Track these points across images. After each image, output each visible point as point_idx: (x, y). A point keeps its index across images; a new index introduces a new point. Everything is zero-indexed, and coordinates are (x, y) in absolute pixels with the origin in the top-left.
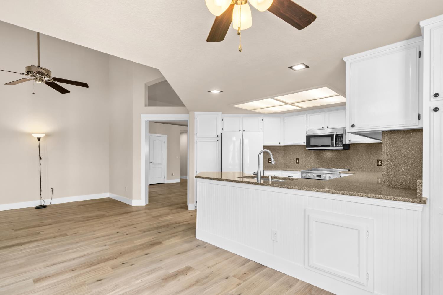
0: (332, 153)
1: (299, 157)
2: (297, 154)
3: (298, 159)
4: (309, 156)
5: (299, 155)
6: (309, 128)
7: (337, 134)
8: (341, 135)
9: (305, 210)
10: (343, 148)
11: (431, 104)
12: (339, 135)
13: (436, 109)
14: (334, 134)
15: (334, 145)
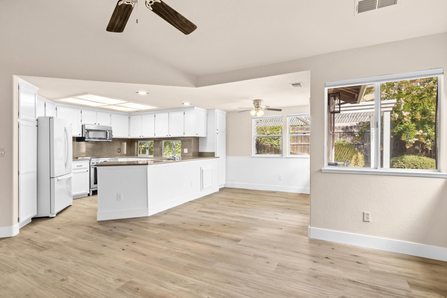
6: (83, 123)
7: (109, 131)
8: (111, 132)
9: (201, 168)
10: (111, 141)
11: (217, 132)
12: (109, 132)
13: (218, 134)
14: (107, 130)
15: (108, 139)
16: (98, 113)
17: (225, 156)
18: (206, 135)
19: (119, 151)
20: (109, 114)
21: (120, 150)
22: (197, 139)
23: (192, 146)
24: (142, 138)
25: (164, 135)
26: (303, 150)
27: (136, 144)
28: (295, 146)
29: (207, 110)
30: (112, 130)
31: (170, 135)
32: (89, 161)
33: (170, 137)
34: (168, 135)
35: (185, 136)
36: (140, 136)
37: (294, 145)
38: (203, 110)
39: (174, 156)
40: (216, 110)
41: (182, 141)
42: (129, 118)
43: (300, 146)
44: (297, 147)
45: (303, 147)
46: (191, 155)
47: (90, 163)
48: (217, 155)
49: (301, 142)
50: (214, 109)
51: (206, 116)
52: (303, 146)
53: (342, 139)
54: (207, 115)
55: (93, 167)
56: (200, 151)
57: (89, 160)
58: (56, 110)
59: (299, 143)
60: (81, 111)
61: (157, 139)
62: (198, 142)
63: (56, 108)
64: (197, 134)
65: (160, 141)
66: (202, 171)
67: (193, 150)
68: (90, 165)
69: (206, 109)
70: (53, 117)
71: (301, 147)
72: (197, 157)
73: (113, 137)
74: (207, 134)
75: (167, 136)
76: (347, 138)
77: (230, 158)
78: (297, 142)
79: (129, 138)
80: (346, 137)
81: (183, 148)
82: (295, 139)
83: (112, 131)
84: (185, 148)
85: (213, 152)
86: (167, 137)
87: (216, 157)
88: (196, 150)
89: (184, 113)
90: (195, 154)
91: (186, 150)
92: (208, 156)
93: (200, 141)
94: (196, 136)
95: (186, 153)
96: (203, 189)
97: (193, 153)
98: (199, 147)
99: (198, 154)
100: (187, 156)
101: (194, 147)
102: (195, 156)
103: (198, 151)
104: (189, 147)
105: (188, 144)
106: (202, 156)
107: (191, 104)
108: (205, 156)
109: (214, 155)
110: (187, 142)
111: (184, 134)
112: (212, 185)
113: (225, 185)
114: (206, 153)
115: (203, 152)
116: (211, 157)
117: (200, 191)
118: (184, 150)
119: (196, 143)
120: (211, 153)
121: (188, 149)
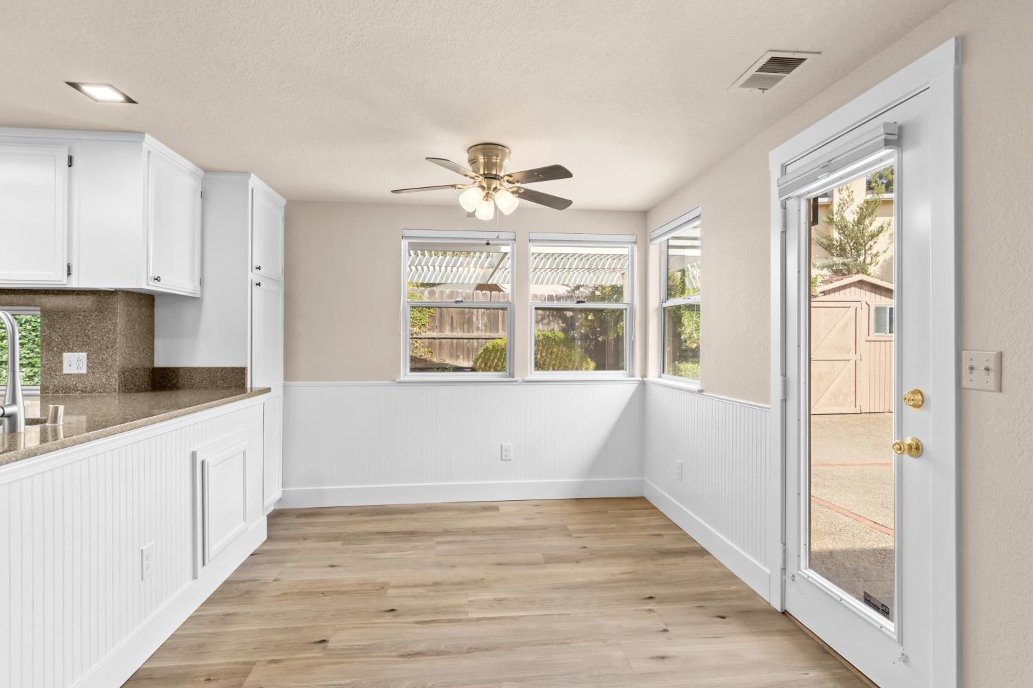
9: (194, 455)
11: (254, 276)
13: (259, 284)
17: (283, 382)
18: (199, 288)
22: (146, 301)
23: (120, 340)
26: (457, 352)
28: (437, 341)
29: (207, 171)
37: (434, 338)
38: (189, 165)
39: (8, 410)
40: (254, 181)
41: (46, 313)
43: (449, 340)
44: (440, 344)
45: (457, 343)
46: (115, 382)
48: (256, 380)
49: (452, 329)
50: (247, 174)
51: (199, 200)
52: (455, 341)
53: (541, 325)
54: (203, 195)
56: (160, 361)
59: (447, 333)
62: (152, 316)
64: (157, 279)
66: (199, 469)
67: (120, 357)
69: (201, 167)
71: (452, 344)
72: (146, 390)
74: (201, 282)
76: (552, 323)
77: (302, 388)
78: (441, 330)
80: (550, 321)
81: (54, 349)
82: (437, 323)
84: (71, 350)
85: (233, 369)
87: (251, 389)
88: (139, 358)
89: (70, 159)
90: (133, 377)
91: (79, 359)
92: (206, 388)
93: (160, 313)
94: (148, 285)
95: (79, 376)
96: (204, 564)
97: (124, 373)
98: (153, 344)
99: (149, 376)
100: (82, 391)
101: (130, 345)
102: (135, 386)
103: (148, 365)
104: (99, 342)
105: (93, 327)
106: (174, 384)
107: (130, 100)
108: (193, 387)
109: (244, 379)
110: (83, 316)
111: (69, 274)
112: (243, 524)
113: (280, 501)
114: (196, 369)
115: (177, 368)
116: (224, 388)
117: (189, 582)
118: (61, 362)
119: (140, 325)
120: (223, 369)
121: (88, 355)
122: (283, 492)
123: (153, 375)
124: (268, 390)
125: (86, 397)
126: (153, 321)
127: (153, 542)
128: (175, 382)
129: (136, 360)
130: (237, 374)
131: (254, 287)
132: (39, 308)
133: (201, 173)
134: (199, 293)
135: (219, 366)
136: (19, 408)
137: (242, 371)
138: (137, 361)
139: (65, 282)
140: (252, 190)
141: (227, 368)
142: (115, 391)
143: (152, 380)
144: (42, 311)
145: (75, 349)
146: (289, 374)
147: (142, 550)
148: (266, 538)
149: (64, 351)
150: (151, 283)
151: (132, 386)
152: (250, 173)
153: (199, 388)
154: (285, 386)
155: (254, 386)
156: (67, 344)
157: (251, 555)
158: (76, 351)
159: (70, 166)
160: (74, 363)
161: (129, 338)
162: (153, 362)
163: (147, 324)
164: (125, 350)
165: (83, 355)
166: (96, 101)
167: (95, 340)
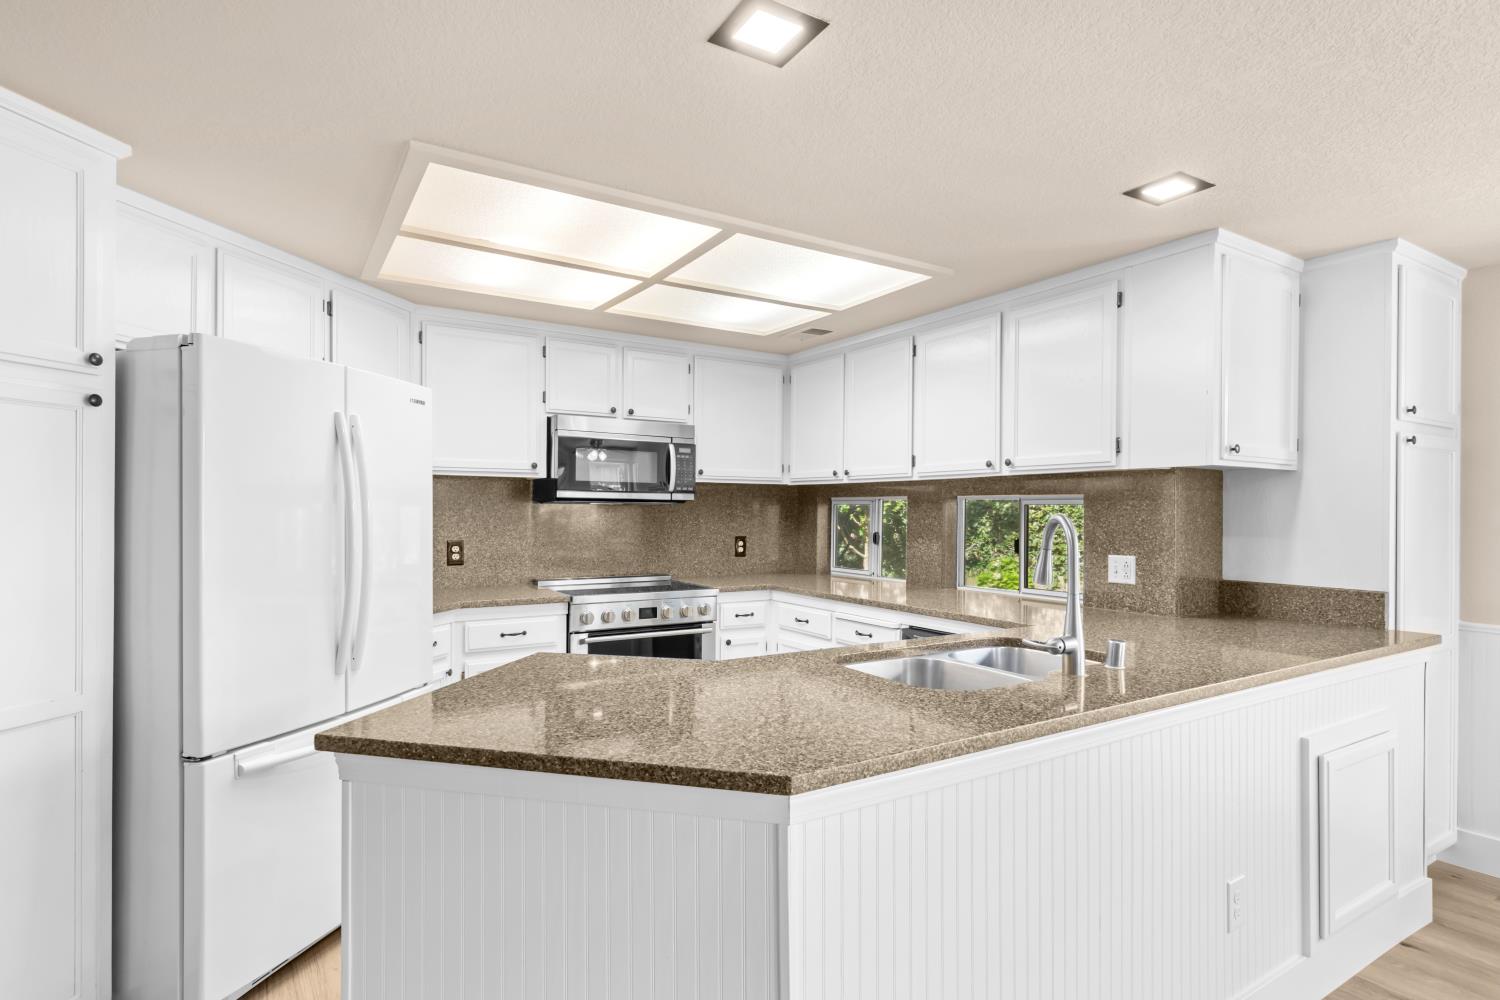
0: (608, 515)
1: (462, 536)
2: (454, 519)
3: (460, 544)
4: (511, 527)
5: (462, 525)
6: (555, 405)
7: (677, 446)
8: (688, 451)
9: (1304, 745)
10: (691, 497)
11: (1405, 426)
12: (682, 450)
13: (1413, 440)
14: (667, 445)
15: (671, 487)
16: (630, 356)
17: (1458, 621)
18: (1293, 454)
19: (741, 550)
20: (683, 363)
21: (744, 546)
22: (1210, 482)
23: (1178, 539)
24: (845, 480)
25: (968, 463)
27: (822, 512)
29: (1308, 258)
30: (698, 442)
31: (1008, 463)
32: (562, 609)
33: (1006, 472)
34: (996, 463)
35: (1129, 462)
36: (835, 474)
38: (1283, 257)
39: (1069, 645)
40: (1405, 253)
41: (1090, 501)
42: (787, 380)
46: (1170, 597)
47: (568, 616)
50: (1389, 242)
51: (1294, 311)
54: (1302, 301)
55: (582, 642)
56: (1230, 573)
57: (562, 601)
58: (421, 342)
60: (544, 348)
61: (931, 489)
62: (1218, 504)
63: (421, 334)
64: (1235, 449)
65: (945, 500)
66: (1312, 771)
67: (1175, 565)
68: (571, 631)
69: (1300, 256)
70: (198, 336)
72: (1211, 614)
73: (699, 479)
74: (1300, 445)
75: (989, 465)
79: (787, 481)
81: (1098, 549)
83: (692, 447)
84: (1117, 552)
85: (1359, 593)
86: (988, 473)
87: (1396, 632)
88: (1202, 566)
89: (1120, 296)
90: (1194, 595)
91: (1126, 565)
92: (1307, 622)
93: (1231, 498)
94: (1221, 459)
95: (1126, 586)
96: (1321, 936)
97: (1183, 589)
98: (1221, 545)
99: (1215, 593)
100: (1130, 608)
101: (1190, 547)
102: (1196, 608)
103: (1214, 576)
104: (1151, 543)
105: (1143, 521)
106: (1254, 609)
107: (1204, 185)
108: (1284, 617)
109: (1383, 614)
110: (1132, 506)
111: (1118, 452)
112: (1388, 884)
113: (1452, 849)
114: (1290, 589)
115: (1257, 584)
116: (1340, 625)
117: (1295, 959)
118: (1106, 567)
119: (1203, 516)
120: (1339, 593)
121: (1137, 559)
122: (1459, 833)
123: (1220, 592)
124: (1436, 639)
125: (1135, 616)
126: (1221, 509)
127: (1243, 877)
128: (1254, 605)
129: (1198, 569)
130: (1368, 603)
131: (1403, 445)
132: (1082, 496)
133: (1299, 264)
134: (1295, 463)
135: (1332, 587)
136: (1079, 642)
137: (1380, 598)
138: (1200, 570)
139: (1113, 463)
140: (1399, 269)
141: (1347, 591)
142: (1171, 613)
143: (1220, 598)
144: (1085, 499)
145: (1122, 550)
146: (1470, 609)
147: (1228, 885)
148: (1429, 919)
149: (1110, 553)
150: (1226, 455)
151: (1193, 607)
152: (1396, 239)
153: (1296, 621)
154: (1462, 630)
155: (1401, 628)
156: (1112, 543)
157: (1403, 944)
158: (1123, 554)
159: (1119, 306)
160: (1122, 569)
161: (1189, 537)
162: (1221, 572)
163: (1213, 515)
164: (1184, 555)
165: (1131, 559)
166: (1157, 205)
167: (1145, 538)
